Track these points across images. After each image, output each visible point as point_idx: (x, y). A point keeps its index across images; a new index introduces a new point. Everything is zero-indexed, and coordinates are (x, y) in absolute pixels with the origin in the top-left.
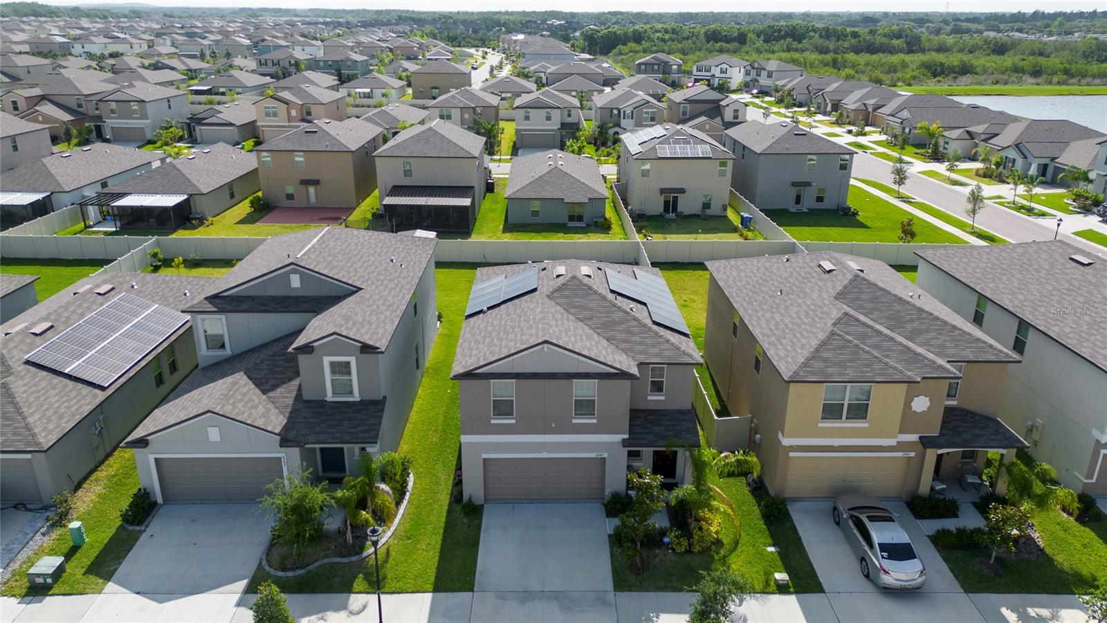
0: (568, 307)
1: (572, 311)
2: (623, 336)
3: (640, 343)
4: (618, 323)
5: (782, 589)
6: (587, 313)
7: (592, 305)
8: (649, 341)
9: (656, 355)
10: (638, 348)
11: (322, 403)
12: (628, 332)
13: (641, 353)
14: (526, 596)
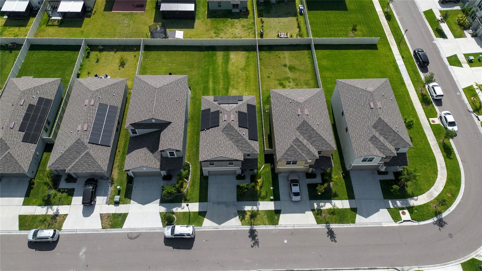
0: (227, 135)
1: (228, 136)
2: (240, 145)
3: (245, 147)
4: (240, 140)
5: (271, 200)
6: (232, 137)
7: (233, 134)
8: (247, 146)
9: (248, 151)
10: (244, 149)
11: (167, 158)
12: (242, 143)
13: (245, 151)
14: (219, 203)
